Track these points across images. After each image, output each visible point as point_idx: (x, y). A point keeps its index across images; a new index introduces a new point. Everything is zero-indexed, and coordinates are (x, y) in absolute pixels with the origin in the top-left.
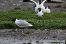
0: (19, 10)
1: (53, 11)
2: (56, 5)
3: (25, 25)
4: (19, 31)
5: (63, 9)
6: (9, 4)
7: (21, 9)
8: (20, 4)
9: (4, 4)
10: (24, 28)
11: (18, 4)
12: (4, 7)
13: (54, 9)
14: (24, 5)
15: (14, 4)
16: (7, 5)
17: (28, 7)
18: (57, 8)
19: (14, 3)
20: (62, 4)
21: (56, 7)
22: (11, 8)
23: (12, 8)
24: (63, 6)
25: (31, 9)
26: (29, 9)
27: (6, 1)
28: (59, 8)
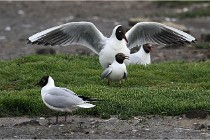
0: (50, 58)
1: (158, 61)
4: (49, 124)
5: (189, 54)
6: (20, 36)
9: (3, 38)
12: (3, 47)
13: (161, 54)
16: (12, 42)
18: (171, 51)
22: (24, 52)
23: (29, 50)
25: (88, 54)
26: (83, 53)
27: (8, 29)
28: (177, 51)
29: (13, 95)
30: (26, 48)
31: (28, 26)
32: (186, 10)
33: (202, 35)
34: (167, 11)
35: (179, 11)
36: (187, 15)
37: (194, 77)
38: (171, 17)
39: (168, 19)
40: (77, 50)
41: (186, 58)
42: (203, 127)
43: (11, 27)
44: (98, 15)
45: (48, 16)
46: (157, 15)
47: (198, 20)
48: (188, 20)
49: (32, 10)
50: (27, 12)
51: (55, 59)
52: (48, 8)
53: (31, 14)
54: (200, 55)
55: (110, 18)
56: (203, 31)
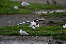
2: (43, 22)
3: (25, 34)
4: (21, 37)
5: (46, 25)
6: (16, 22)
10: (24, 36)
12: (13, 23)
13: (41, 25)
15: (19, 22)
18: (43, 24)
20: (46, 22)
26: (27, 25)
27: (14, 20)
29: (15, 32)
31: (17, 20)
34: (42, 17)
36: (46, 18)
37: (47, 29)
42: (49, 38)
45: (21, 18)
47: (48, 19)
50: (17, 17)
51: (22, 26)
52: (21, 16)
54: (48, 25)
55: (32, 18)
56: (49, 21)
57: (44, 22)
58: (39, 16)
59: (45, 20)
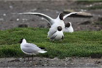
0: (25, 29)
1: (78, 30)
2: (82, 20)
4: (25, 61)
5: (93, 27)
6: (10, 18)
7: (29, 27)
8: (26, 20)
9: (2, 19)
11: (24, 20)
12: (2, 23)
13: (79, 27)
14: (33, 20)
15: (18, 20)
16: (7, 21)
17: (39, 24)
18: (83, 26)
19: (18, 18)
20: (92, 19)
21: (82, 24)
22: (12, 26)
23: (15, 25)
24: (93, 23)
25: (43, 27)
26: (41, 27)
27: (5, 15)
28: (87, 25)
29: (7, 47)
30: (13, 24)
31: (14, 13)
32: (91, 6)
33: (99, 18)
34: (82, 6)
35: (88, 6)
36: (92, 8)
38: (84, 9)
39: (82, 10)
40: (38, 25)
41: (91, 29)
42: (99, 62)
43: (6, 14)
44: (48, 8)
45: (24, 9)
46: (77, 8)
47: (97, 10)
48: (92, 10)
49: (16, 6)
50: (14, 7)
51: (27, 29)
52: (24, 5)
53: (16, 8)
54: (98, 28)
55: (54, 10)
56: (99, 16)
57: (86, 20)
58: (73, 4)
59: (89, 14)
